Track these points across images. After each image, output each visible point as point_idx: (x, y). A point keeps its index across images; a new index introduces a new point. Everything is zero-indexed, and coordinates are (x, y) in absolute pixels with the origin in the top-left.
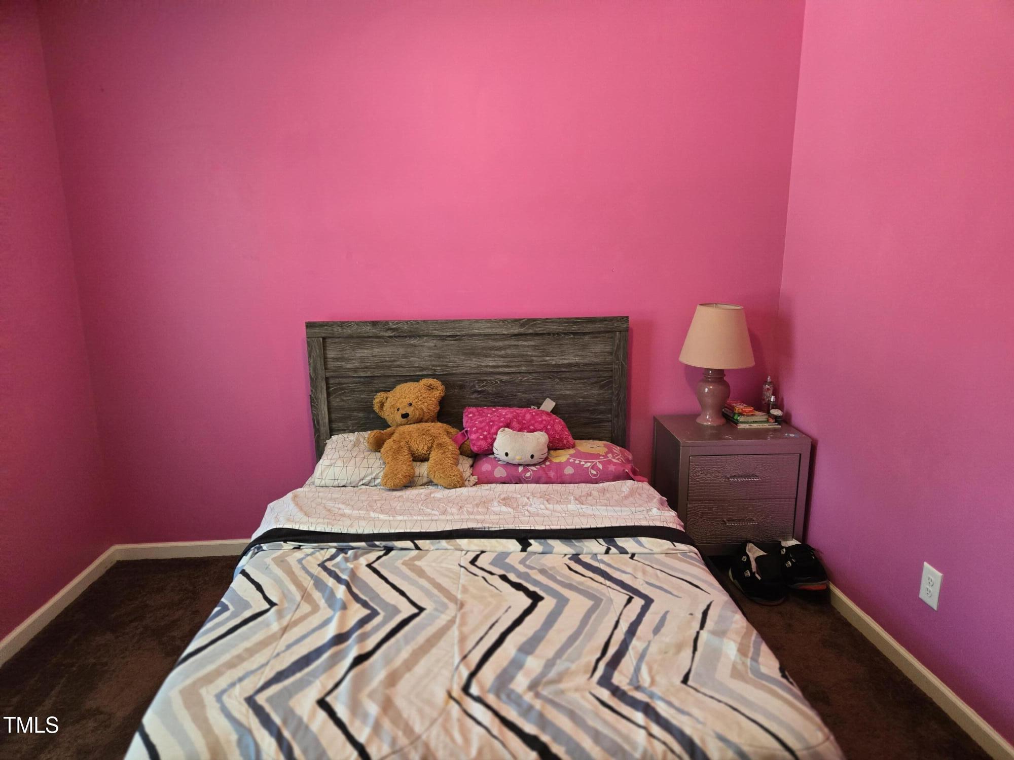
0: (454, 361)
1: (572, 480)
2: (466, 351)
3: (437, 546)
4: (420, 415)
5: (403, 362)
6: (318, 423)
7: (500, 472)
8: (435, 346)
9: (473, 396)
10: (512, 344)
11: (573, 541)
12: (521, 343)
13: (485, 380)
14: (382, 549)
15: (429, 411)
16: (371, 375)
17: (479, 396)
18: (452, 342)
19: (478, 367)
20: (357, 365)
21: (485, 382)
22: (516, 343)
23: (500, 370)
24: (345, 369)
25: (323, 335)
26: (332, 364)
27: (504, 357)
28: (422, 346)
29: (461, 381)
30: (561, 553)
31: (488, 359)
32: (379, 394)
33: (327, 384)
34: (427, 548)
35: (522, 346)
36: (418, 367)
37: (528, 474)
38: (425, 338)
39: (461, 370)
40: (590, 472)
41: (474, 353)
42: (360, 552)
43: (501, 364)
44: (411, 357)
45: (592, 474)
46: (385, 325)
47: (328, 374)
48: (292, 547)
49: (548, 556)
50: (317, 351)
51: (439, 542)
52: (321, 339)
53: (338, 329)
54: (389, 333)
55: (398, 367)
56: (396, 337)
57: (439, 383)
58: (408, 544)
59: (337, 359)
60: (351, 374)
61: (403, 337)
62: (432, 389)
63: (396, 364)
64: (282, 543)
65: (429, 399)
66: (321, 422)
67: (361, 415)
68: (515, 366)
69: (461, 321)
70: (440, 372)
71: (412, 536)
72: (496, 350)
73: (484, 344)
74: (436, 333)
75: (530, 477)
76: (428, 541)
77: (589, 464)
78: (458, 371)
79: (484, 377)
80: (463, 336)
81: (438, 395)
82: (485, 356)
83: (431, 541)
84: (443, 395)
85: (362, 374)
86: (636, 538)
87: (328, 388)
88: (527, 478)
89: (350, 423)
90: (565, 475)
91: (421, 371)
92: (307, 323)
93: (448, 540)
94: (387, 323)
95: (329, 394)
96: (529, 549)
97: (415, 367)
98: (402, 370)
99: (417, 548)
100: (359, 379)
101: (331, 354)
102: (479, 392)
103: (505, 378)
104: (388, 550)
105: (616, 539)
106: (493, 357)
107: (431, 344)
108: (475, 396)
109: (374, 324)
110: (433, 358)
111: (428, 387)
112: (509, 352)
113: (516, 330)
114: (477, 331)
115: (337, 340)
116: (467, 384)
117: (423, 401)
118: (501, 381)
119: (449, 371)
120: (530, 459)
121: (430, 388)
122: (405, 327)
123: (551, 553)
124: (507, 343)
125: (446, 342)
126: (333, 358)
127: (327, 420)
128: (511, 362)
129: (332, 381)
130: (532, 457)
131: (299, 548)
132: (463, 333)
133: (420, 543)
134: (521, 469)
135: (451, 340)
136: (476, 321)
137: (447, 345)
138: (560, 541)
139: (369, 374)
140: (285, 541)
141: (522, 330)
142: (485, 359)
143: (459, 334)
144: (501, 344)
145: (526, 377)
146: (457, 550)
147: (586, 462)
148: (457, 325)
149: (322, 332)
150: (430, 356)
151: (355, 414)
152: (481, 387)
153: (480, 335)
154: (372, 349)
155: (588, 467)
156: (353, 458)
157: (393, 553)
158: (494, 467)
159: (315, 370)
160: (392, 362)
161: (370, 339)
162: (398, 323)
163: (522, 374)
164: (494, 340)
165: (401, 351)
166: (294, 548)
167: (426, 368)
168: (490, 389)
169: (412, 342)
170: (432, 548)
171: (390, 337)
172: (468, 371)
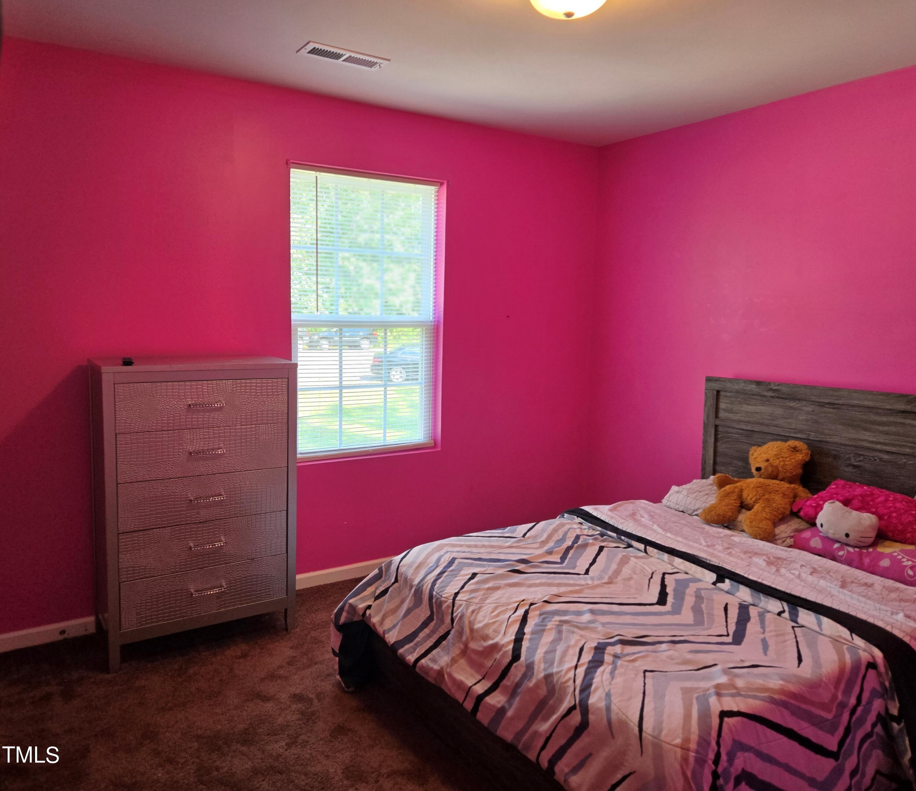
0: (830, 430)
1: (884, 574)
2: (844, 421)
3: (660, 557)
4: (772, 471)
5: (781, 422)
6: (705, 462)
7: (816, 543)
8: (813, 411)
9: (847, 469)
10: (898, 421)
11: (761, 595)
12: (908, 421)
13: (862, 455)
14: (626, 544)
15: (785, 471)
16: (751, 429)
17: (854, 470)
18: (831, 410)
19: (855, 439)
20: (742, 418)
21: (862, 457)
22: (902, 420)
23: (879, 447)
24: (731, 420)
25: (717, 388)
26: (722, 414)
27: (887, 433)
28: (800, 409)
29: (835, 450)
30: (742, 598)
31: (868, 434)
32: (753, 447)
33: (716, 431)
34: (652, 555)
35: (909, 424)
36: (794, 429)
37: (841, 553)
38: (804, 402)
39: (836, 440)
40: (907, 571)
41: (851, 424)
42: (611, 539)
43: (882, 441)
44: (789, 418)
45: (907, 574)
46: (767, 385)
47: (718, 423)
48: (578, 522)
49: (730, 596)
50: (712, 402)
51: (663, 554)
52: (715, 392)
53: (729, 385)
54: (770, 394)
55: (776, 426)
56: (777, 397)
57: (805, 446)
58: (642, 546)
59: (725, 410)
60: (735, 425)
61: (783, 398)
62: (797, 451)
63: (775, 423)
64: (576, 517)
65: (788, 459)
66: (707, 462)
67: (740, 464)
68: (897, 445)
69: (839, 389)
70: (813, 437)
71: (648, 543)
72: (878, 425)
73: (865, 417)
74: (813, 398)
75: (842, 556)
76: (656, 550)
77: (910, 563)
78: (832, 440)
79: (861, 451)
80: (843, 405)
81: (800, 458)
82: (865, 429)
83: (658, 551)
84: (807, 459)
85: (744, 427)
86: (818, 615)
87: (716, 435)
88: (839, 556)
89: (731, 468)
90: (879, 566)
91: (795, 433)
92: (707, 377)
93: (669, 555)
94: (769, 384)
95: (716, 440)
96: (719, 585)
97: (791, 429)
98: (778, 429)
99: (646, 551)
100: (742, 431)
101: (722, 405)
102: (855, 467)
103: (885, 457)
104: (630, 546)
105: (799, 609)
106: (874, 432)
107: (810, 409)
108: (850, 469)
109: (758, 383)
110: (809, 423)
111: (792, 448)
112: (892, 429)
113: (902, 406)
114: (856, 402)
115: (728, 394)
116: (842, 455)
117: (781, 459)
118: (881, 459)
119: (822, 438)
120: (845, 537)
121: (795, 449)
122: (784, 389)
123: (733, 595)
124: (892, 419)
125: (825, 409)
126: (724, 410)
127: (711, 462)
128: (895, 441)
129: (720, 429)
130: (847, 535)
131: (581, 524)
132: (841, 402)
133: (649, 549)
134: (836, 545)
135: (829, 408)
136: (856, 391)
137: (825, 412)
138: (750, 590)
139: (749, 428)
140: (578, 517)
141: (908, 408)
142: (864, 432)
143: (836, 402)
144: (884, 419)
145: (912, 461)
146: (670, 564)
147: (908, 560)
148: (836, 393)
149: (717, 386)
150: (807, 421)
151: (736, 462)
152: (857, 462)
153: (859, 406)
154: (756, 405)
155: (907, 566)
156: (698, 492)
157: (631, 549)
158: (813, 536)
159: (708, 416)
160: (771, 420)
161: (755, 397)
162: (778, 385)
163: (907, 457)
164: (877, 414)
165: (779, 411)
166: (579, 523)
167: (801, 431)
168: (868, 466)
169: (791, 405)
170: (656, 556)
171: (772, 397)
172: (844, 442)
